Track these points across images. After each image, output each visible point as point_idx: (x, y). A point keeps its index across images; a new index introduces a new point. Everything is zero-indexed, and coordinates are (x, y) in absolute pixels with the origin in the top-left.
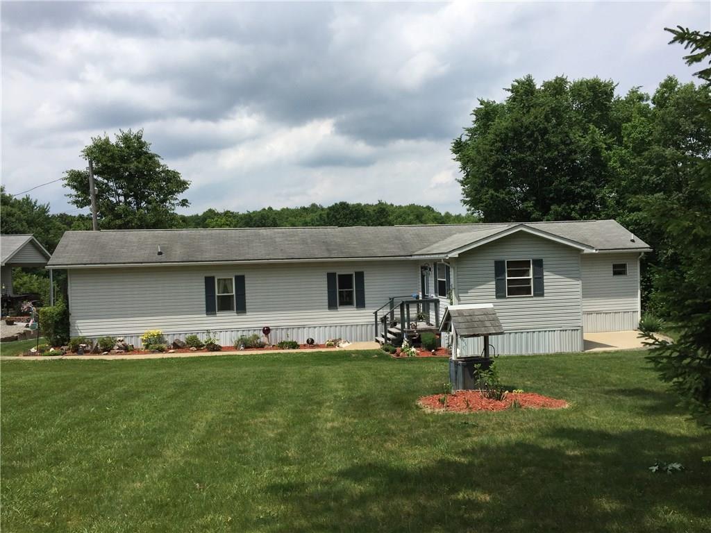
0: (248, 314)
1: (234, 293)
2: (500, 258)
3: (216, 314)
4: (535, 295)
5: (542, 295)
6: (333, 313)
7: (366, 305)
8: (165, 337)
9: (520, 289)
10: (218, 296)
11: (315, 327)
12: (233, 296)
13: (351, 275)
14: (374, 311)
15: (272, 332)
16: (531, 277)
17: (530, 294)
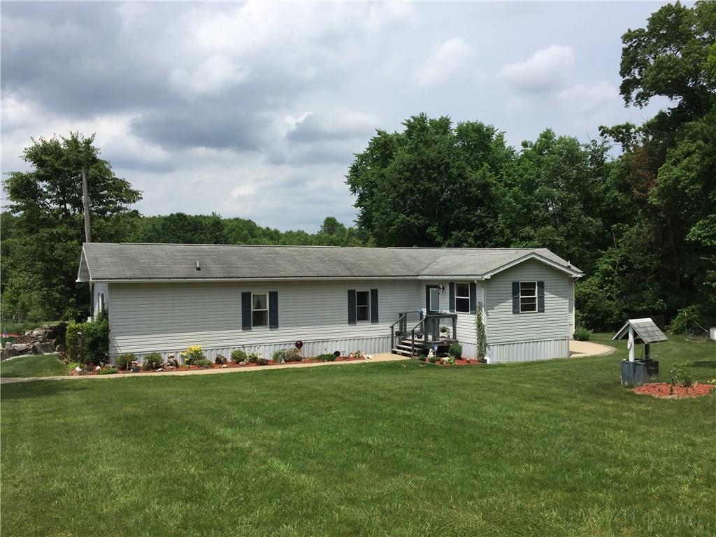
0: (279, 329)
1: (268, 308)
2: (515, 280)
3: (251, 329)
4: (539, 311)
5: (543, 311)
6: (352, 328)
7: (379, 320)
8: (203, 352)
9: (528, 307)
10: (253, 312)
11: (337, 341)
12: (266, 311)
13: (367, 293)
14: (391, 325)
15: (305, 346)
16: (536, 296)
17: (535, 310)
